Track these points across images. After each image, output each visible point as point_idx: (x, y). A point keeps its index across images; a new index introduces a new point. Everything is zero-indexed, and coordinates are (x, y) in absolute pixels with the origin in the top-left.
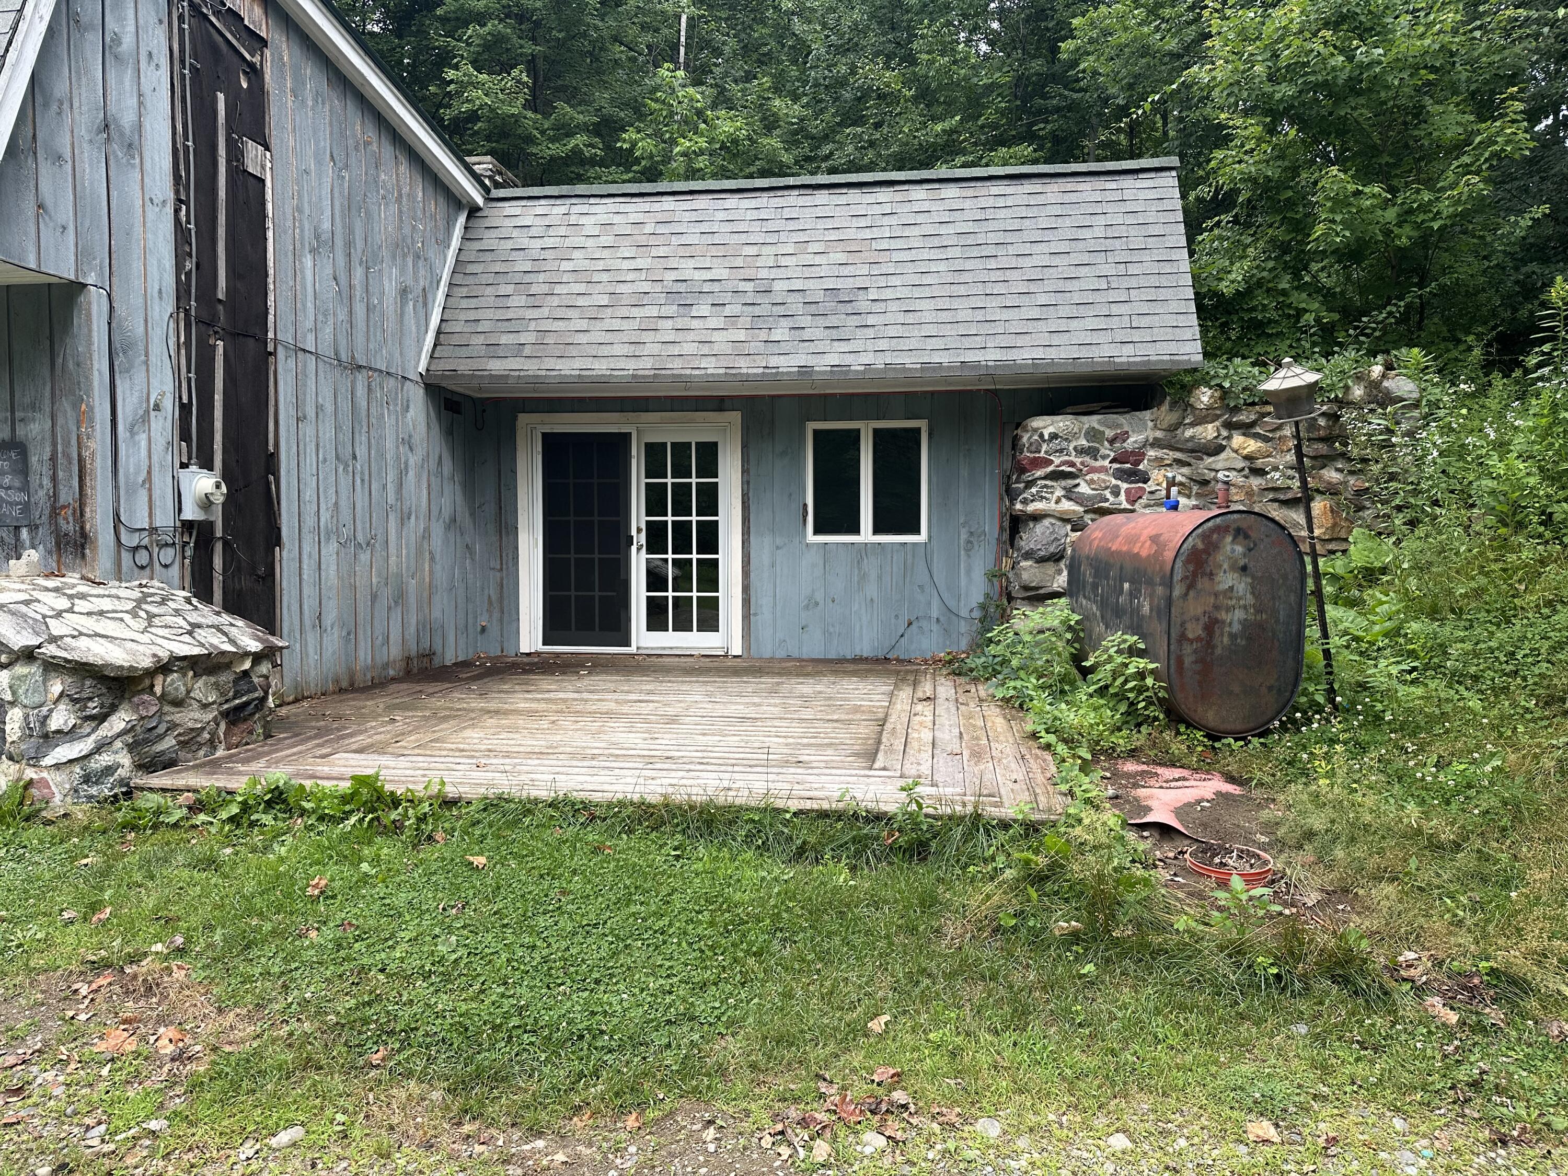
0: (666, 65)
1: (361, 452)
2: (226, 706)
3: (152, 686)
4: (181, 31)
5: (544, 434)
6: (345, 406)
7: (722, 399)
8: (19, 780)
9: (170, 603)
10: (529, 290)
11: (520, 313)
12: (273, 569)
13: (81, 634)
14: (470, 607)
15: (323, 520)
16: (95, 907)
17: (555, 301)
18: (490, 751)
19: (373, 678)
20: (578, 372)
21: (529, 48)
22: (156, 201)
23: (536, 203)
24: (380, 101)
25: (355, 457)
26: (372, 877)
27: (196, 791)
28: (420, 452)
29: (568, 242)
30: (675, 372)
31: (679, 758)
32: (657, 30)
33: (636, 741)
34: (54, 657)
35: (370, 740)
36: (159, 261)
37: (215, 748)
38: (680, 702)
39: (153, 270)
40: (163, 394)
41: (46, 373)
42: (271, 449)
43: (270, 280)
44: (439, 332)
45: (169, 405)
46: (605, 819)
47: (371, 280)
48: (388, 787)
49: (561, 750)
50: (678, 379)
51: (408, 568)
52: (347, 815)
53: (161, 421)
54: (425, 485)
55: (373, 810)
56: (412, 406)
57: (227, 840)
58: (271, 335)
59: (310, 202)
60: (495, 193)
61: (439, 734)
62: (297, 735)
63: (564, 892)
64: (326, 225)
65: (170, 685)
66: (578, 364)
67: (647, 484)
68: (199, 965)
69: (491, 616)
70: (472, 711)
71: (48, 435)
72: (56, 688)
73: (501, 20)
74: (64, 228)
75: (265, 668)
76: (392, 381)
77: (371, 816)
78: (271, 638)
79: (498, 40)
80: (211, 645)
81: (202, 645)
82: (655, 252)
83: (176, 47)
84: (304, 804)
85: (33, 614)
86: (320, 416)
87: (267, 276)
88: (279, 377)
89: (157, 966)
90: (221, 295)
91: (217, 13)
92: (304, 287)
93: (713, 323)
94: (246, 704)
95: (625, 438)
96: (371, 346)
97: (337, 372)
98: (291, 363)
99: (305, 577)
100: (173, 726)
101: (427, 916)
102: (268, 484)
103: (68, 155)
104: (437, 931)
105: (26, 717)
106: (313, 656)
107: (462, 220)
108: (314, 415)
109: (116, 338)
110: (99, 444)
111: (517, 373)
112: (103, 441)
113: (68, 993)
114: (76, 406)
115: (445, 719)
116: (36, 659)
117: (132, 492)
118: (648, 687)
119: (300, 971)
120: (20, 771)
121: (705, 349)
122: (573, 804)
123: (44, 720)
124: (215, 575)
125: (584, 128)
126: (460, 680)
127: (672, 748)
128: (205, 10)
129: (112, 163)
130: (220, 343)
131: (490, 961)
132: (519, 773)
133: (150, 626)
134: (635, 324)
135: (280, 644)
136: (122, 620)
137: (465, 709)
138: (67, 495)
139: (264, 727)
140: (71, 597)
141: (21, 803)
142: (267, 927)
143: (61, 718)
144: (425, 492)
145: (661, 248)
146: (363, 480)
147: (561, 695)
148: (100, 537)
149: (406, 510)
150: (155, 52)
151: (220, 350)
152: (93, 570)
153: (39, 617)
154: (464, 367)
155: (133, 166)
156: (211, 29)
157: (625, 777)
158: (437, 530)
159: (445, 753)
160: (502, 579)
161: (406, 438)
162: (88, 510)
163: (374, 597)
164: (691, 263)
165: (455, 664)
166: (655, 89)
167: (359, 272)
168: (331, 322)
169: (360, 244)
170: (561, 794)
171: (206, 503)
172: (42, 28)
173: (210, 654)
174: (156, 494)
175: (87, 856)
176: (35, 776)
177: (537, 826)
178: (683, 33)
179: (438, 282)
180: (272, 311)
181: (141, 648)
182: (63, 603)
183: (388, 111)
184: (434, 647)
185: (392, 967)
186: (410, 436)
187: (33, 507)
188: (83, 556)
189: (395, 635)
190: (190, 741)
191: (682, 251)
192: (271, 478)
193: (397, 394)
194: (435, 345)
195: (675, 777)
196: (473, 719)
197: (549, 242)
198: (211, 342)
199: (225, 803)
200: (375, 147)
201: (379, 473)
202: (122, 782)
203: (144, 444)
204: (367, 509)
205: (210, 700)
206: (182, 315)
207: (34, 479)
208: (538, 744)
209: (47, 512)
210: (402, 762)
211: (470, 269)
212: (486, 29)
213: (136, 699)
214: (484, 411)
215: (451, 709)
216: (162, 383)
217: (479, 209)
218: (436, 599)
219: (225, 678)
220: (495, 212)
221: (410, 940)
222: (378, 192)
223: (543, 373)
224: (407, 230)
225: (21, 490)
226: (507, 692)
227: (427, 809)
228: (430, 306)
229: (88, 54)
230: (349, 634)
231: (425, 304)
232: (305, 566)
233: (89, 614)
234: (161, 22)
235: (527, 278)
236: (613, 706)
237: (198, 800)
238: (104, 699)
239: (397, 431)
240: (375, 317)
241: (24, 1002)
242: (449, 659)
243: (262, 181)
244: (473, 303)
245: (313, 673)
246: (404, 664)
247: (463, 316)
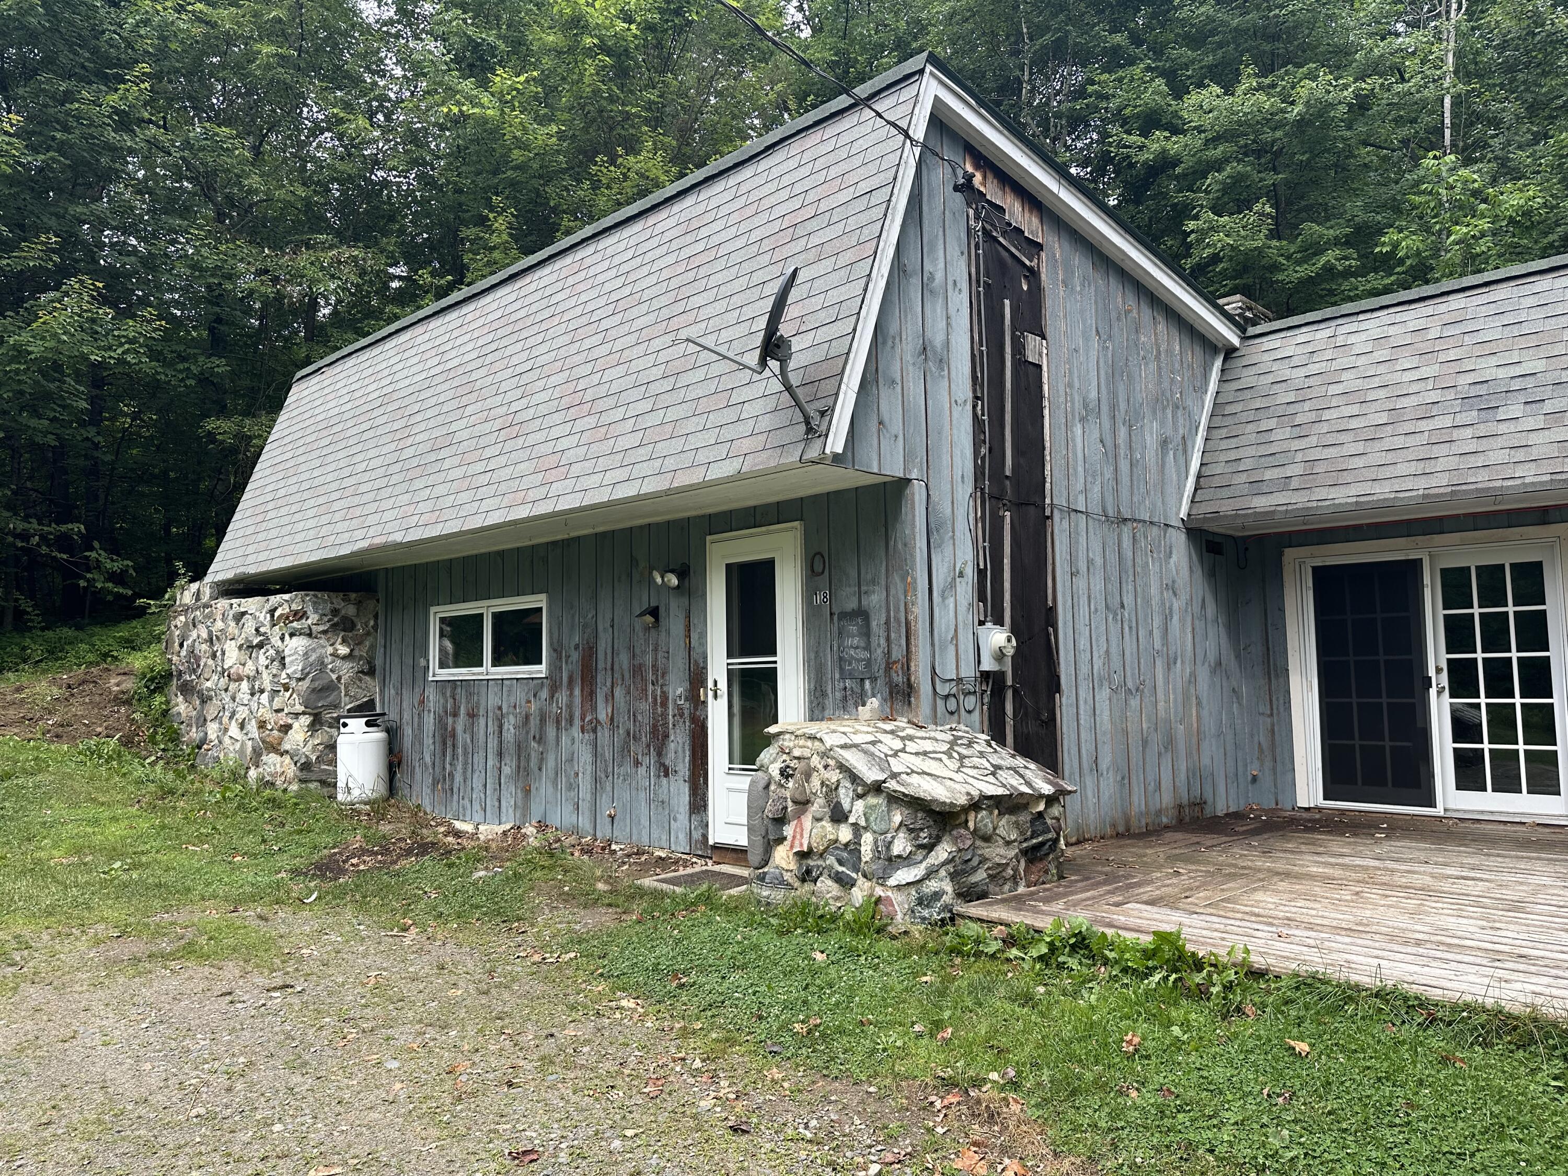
0: (1431, 154)
1: (1128, 600)
2: (1025, 845)
3: (967, 821)
4: (977, 255)
5: (1315, 569)
6: (1113, 558)
7: (1545, 510)
8: (871, 895)
9: (975, 745)
10: (1293, 421)
11: (1285, 446)
12: (1054, 714)
13: (913, 771)
14: (1240, 754)
15: (1096, 667)
16: (938, 1025)
17: (1325, 428)
18: (1289, 919)
19: (1147, 824)
20: (1354, 499)
21: (1270, 178)
22: (959, 402)
23: (1297, 331)
24: (1138, 271)
25: (1123, 606)
26: (1184, 1043)
27: (1008, 925)
28: (1184, 597)
29: (1335, 365)
30: (1480, 486)
31: (1537, 958)
32: (1413, 121)
33: (1471, 929)
34: (895, 791)
35: (1158, 892)
36: (962, 451)
37: (1016, 884)
38: (1521, 883)
39: (958, 460)
40: (965, 563)
41: (883, 554)
42: (1050, 603)
43: (1047, 452)
44: (1199, 477)
45: (970, 573)
46: (1450, 1024)
47: (1133, 438)
48: (1190, 947)
49: (1374, 928)
50: (1483, 494)
51: (1176, 712)
52: (1150, 972)
53: (964, 584)
54: (1190, 629)
55: (1176, 970)
56: (1174, 552)
57: (1040, 979)
58: (1048, 501)
59: (1079, 377)
60: (1251, 331)
61: (1228, 894)
62: (1087, 879)
63: (1410, 1105)
64: (1093, 394)
65: (981, 821)
66: (1354, 490)
67: (1445, 615)
68: (1032, 1102)
69: (1262, 765)
70: (1259, 870)
71: (883, 604)
72: (897, 818)
73: (1239, 161)
74: (896, 437)
75: (1056, 811)
76: (1155, 530)
77: (1174, 976)
78: (1061, 782)
79: (1238, 179)
80: (1012, 786)
81: (1004, 786)
82: (1442, 357)
83: (973, 270)
84: (1107, 952)
85: (878, 753)
86: (1091, 570)
87: (1044, 449)
88: (1056, 538)
89: (995, 1094)
90: (1008, 472)
91: (1004, 234)
92: (1075, 454)
93: (1529, 423)
94: (1042, 844)
95: (1415, 566)
96: (1135, 499)
97: (1105, 527)
98: (1065, 524)
99: (1082, 722)
100: (983, 860)
101: (1250, 1099)
102: (1048, 635)
103: (898, 380)
104: (1265, 1119)
105: (876, 841)
106: (1092, 800)
107: (1218, 363)
108: (1085, 569)
109: (931, 520)
110: (920, 610)
111: (1285, 508)
112: (923, 606)
113: (926, 1103)
114: (904, 579)
115: (1232, 877)
116: (882, 791)
117: (943, 649)
118: (1470, 861)
119: (1126, 1131)
120: (872, 889)
121: (1520, 455)
122: (1406, 999)
123: (889, 845)
124: (1008, 720)
125: (1336, 242)
126: (1237, 833)
127: (1524, 943)
128: (994, 234)
129: (928, 378)
130: (1008, 514)
131: (1332, 1169)
132: (1331, 950)
133: (962, 766)
134: (1424, 439)
135: (1069, 788)
136: (941, 760)
137: (1250, 868)
138: (898, 653)
139: (1057, 867)
140: (903, 739)
141: (873, 917)
142: (1089, 1076)
143: (901, 846)
144: (1190, 636)
145: (1451, 351)
146: (1130, 628)
147: (1358, 861)
148: (922, 687)
149: (1171, 655)
150: (958, 279)
151: (1008, 520)
152: (917, 716)
153: (882, 756)
154: (1226, 507)
155: (943, 377)
156: (1000, 249)
157: (1467, 973)
158: (1203, 674)
159: (1239, 916)
160: (1273, 725)
161: (1170, 583)
162: (912, 664)
163: (1145, 743)
164: (1494, 361)
165: (1227, 815)
166: (1418, 183)
167: (1123, 432)
168: (1098, 482)
169: (1123, 406)
170: (1390, 983)
171: (1000, 655)
172: (882, 284)
173: (1011, 795)
174: (962, 647)
175: (925, 975)
176: (883, 894)
177: (1363, 1018)
178: (1447, 114)
179: (1197, 428)
180: (1048, 480)
181: (957, 786)
182: (898, 744)
183: (1147, 278)
184: (1205, 795)
185: (1221, 1150)
186: (1174, 582)
187: (873, 662)
188: (910, 703)
189: (1166, 783)
190: (997, 875)
191: (1478, 351)
192: (1051, 630)
193: (1160, 541)
194: (1196, 490)
195: (1539, 984)
196: (1262, 880)
197: (1313, 369)
198: (1001, 514)
199: (1033, 942)
200: (1135, 314)
201: (1145, 620)
202: (947, 908)
203: (952, 606)
204: (1135, 655)
205: (1013, 838)
206: (979, 494)
207: (874, 641)
208: (1345, 918)
209: (883, 666)
210: (1195, 920)
211: (1229, 409)
212: (1225, 173)
213: (954, 833)
214: (1246, 549)
215: (1235, 866)
216: (964, 553)
217: (1235, 349)
218: (1205, 745)
219: (1024, 817)
220: (1253, 349)
221: (1236, 1123)
222: (1138, 354)
223: (1314, 504)
224: (1166, 385)
225: (865, 649)
226: (1292, 852)
227: (1233, 977)
228: (1189, 453)
229: (912, 295)
230: (1123, 778)
231: (1185, 451)
232: (1081, 712)
233: (917, 754)
234: (962, 253)
235: (1291, 409)
236: (1428, 880)
237: (1009, 934)
238: (931, 830)
239: (1161, 578)
240: (1138, 471)
241: (893, 1104)
242: (1221, 810)
243: (1039, 367)
244: (1233, 443)
245: (1092, 816)
246: (1176, 812)
247: (1223, 457)
